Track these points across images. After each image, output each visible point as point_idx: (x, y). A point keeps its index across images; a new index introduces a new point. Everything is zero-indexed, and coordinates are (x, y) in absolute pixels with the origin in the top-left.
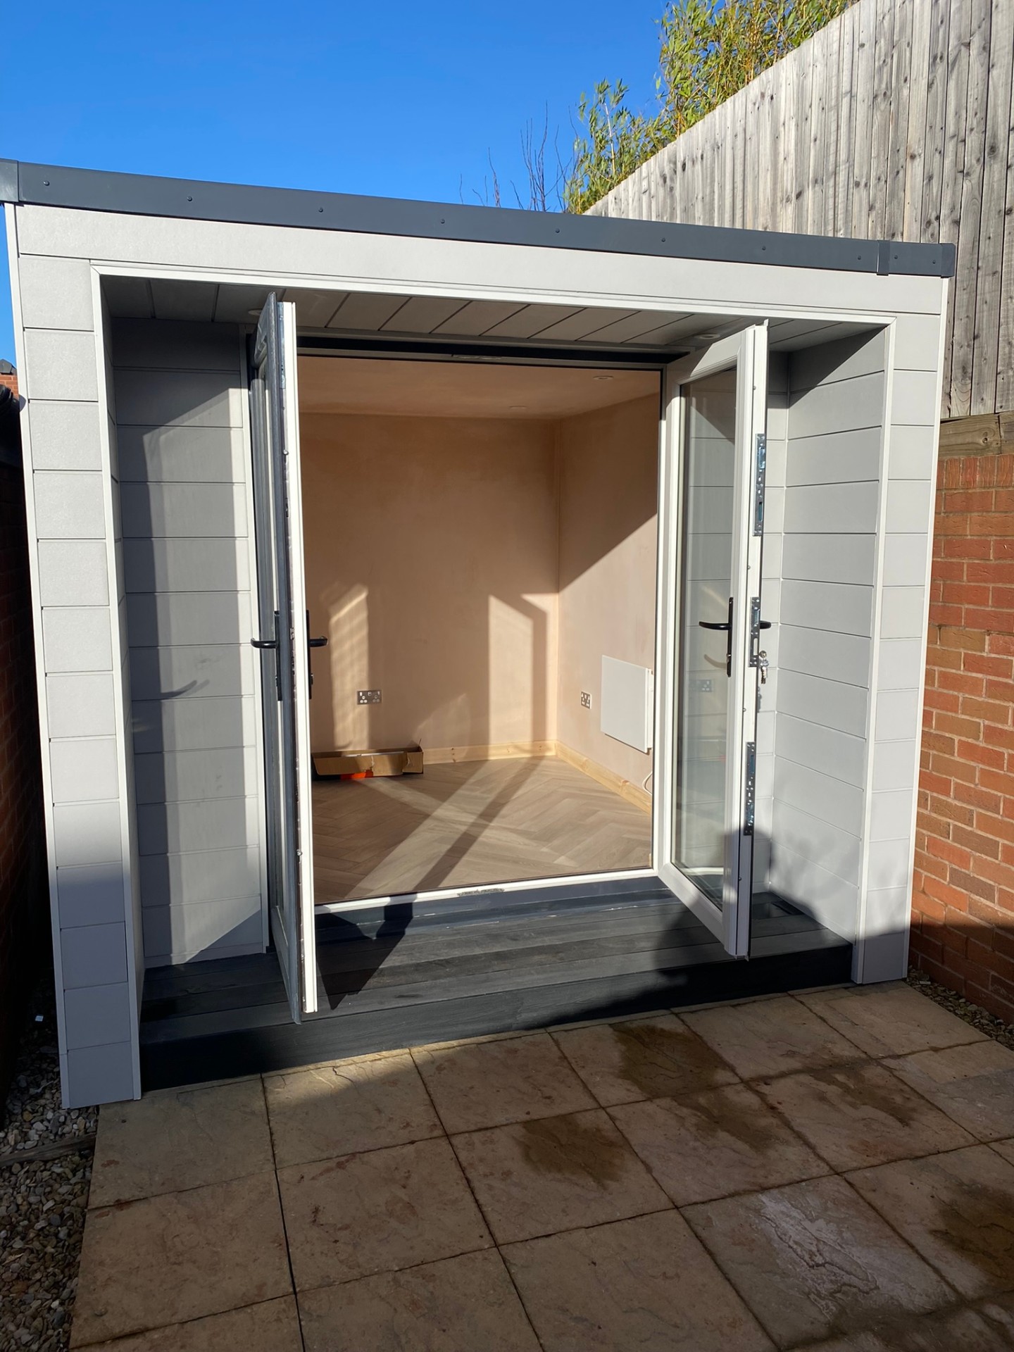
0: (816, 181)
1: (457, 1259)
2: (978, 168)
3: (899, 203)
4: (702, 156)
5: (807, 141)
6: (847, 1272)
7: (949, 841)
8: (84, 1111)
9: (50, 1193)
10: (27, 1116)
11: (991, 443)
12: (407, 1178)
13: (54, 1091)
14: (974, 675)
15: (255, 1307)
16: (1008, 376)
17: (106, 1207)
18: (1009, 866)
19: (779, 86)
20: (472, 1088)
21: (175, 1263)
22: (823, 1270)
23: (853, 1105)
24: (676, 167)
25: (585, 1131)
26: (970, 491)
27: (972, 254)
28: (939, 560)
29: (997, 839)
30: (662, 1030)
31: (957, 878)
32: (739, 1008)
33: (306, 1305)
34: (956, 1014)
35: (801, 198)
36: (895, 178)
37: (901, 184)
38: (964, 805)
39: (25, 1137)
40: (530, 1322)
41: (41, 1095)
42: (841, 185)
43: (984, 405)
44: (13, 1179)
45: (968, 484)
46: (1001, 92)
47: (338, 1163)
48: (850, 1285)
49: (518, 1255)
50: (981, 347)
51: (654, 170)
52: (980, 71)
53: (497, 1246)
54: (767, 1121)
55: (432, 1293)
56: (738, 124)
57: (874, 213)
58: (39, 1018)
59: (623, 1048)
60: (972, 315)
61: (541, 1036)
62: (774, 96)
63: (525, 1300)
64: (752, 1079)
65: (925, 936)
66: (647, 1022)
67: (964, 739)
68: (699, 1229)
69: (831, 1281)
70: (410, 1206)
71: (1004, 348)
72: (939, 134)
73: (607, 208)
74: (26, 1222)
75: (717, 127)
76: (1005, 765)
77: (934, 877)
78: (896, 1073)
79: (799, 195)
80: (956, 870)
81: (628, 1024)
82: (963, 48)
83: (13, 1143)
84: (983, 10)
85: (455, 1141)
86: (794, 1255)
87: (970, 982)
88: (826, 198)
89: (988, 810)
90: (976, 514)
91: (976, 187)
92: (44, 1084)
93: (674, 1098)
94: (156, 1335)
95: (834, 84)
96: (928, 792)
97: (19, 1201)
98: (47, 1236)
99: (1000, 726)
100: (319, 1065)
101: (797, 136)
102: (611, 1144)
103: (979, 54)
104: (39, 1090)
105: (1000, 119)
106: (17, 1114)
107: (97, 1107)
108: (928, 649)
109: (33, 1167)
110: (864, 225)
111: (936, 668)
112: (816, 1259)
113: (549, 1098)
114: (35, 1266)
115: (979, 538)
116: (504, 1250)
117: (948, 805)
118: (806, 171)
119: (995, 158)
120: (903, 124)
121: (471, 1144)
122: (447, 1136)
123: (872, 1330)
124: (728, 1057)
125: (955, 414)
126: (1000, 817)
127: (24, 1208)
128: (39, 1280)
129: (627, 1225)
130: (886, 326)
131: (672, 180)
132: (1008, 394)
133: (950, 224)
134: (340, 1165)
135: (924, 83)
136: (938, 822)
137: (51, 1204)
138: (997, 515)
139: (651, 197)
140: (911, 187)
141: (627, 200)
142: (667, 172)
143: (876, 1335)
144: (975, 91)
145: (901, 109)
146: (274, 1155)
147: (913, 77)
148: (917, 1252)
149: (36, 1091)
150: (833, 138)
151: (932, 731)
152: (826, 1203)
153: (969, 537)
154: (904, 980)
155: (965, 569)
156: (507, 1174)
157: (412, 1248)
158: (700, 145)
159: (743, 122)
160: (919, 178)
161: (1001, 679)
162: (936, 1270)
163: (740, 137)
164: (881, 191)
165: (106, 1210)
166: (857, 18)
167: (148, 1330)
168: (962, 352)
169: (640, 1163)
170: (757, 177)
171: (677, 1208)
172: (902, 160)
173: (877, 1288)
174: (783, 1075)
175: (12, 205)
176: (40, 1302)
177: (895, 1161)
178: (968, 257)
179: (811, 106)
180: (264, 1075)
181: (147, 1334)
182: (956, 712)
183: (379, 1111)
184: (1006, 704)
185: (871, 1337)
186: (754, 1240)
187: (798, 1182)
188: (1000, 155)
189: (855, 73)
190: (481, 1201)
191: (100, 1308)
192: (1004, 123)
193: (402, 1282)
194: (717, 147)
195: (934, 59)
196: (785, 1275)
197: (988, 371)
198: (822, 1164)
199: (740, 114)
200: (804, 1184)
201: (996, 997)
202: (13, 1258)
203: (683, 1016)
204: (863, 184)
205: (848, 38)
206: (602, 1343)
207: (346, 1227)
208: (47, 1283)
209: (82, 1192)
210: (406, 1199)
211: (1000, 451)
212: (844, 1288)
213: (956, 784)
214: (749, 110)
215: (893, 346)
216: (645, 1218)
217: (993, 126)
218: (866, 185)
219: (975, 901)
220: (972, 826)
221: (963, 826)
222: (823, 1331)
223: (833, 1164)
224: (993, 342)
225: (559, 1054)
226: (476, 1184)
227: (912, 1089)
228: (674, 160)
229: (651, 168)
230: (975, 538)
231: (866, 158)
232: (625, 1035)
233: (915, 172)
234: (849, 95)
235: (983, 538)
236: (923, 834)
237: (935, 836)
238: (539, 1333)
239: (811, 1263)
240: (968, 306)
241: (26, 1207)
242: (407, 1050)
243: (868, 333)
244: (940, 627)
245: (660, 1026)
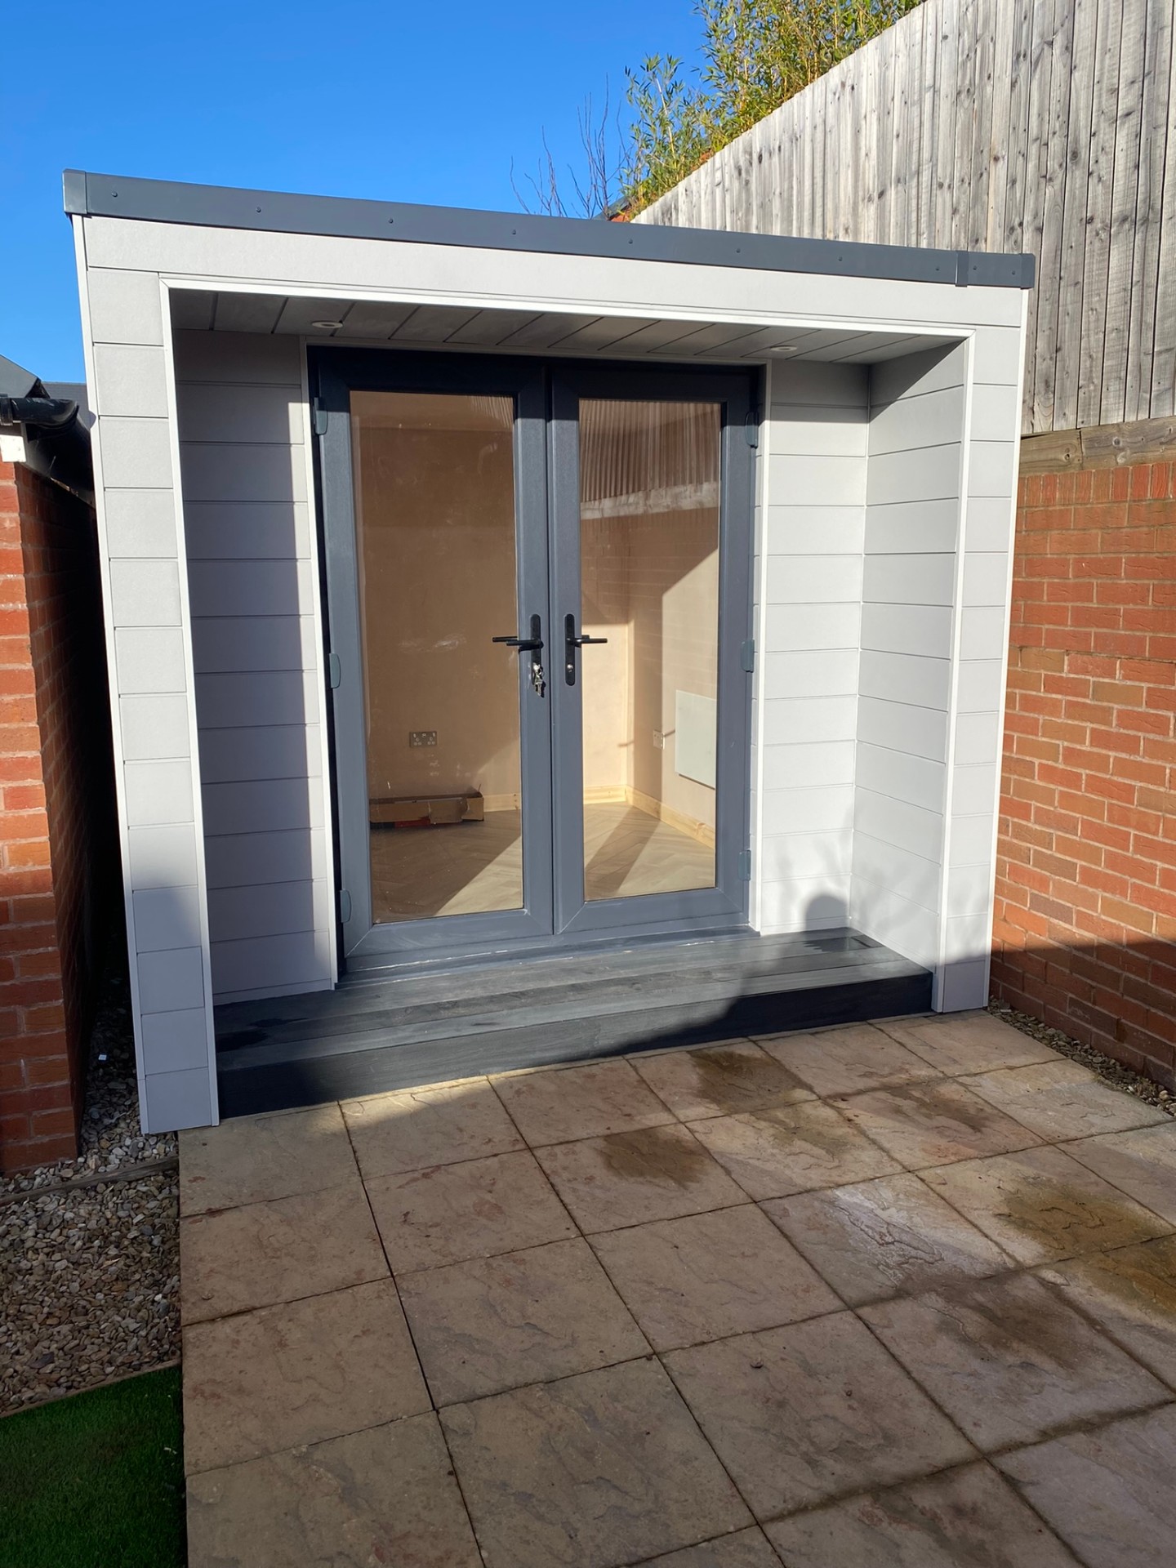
0: (899, 181)
1: (546, 1247)
2: (1060, 174)
3: (983, 207)
4: (780, 147)
5: (889, 136)
6: (915, 1248)
7: (1029, 867)
8: (161, 1137)
9: (137, 1208)
10: (104, 1143)
11: (1073, 460)
12: (493, 1184)
13: (128, 1121)
14: (1054, 696)
15: (355, 1289)
16: (1089, 391)
17: (198, 1215)
18: (1086, 887)
19: (859, 76)
20: (552, 1108)
21: (273, 1257)
22: (892, 1247)
23: (928, 1116)
24: (751, 158)
25: (666, 1142)
26: (1050, 509)
27: (1055, 263)
28: (1020, 579)
29: (1075, 861)
30: (740, 1055)
31: (1038, 904)
32: (818, 1036)
33: (404, 1285)
34: (1035, 1038)
35: (883, 199)
36: (978, 180)
37: (984, 187)
38: (1044, 829)
39: (106, 1162)
40: (618, 1293)
41: (116, 1125)
42: (924, 185)
43: (1066, 420)
44: (99, 1197)
45: (1049, 501)
46: (1083, 95)
47: (423, 1174)
48: (917, 1258)
49: (604, 1242)
50: (1063, 360)
51: (729, 160)
52: (1063, 72)
53: (583, 1235)
54: (843, 1130)
55: (524, 1273)
56: (818, 115)
57: (957, 217)
58: (102, 1057)
59: (701, 1071)
60: (1054, 327)
61: (618, 1062)
62: (855, 87)
63: (612, 1277)
64: (830, 1097)
65: (1006, 964)
66: (726, 1049)
67: (1044, 762)
68: (776, 1218)
69: (899, 1255)
70: (498, 1208)
71: (1085, 361)
72: (1022, 135)
73: (677, 200)
74: (118, 1233)
75: (796, 116)
76: (1083, 786)
77: (1014, 904)
78: (972, 1089)
79: (881, 194)
80: (1037, 895)
81: (706, 1051)
82: (1046, 47)
83: (94, 1167)
84: (1066, 7)
85: (538, 1153)
86: (866, 1237)
87: (1048, 1006)
88: (909, 199)
89: (1067, 833)
90: (1057, 532)
91: (1058, 192)
92: (117, 1115)
93: (752, 1113)
94: (263, 1313)
95: (917, 76)
96: (1009, 818)
97: (109, 1215)
98: (141, 1244)
99: (1078, 747)
100: (396, 1092)
101: (879, 130)
102: (691, 1153)
103: (1062, 54)
104: (113, 1121)
105: (1082, 123)
106: (94, 1142)
107: (176, 1133)
108: (1009, 671)
109: (118, 1186)
110: (947, 229)
111: (1017, 691)
112: (886, 1239)
113: (629, 1115)
114: (133, 1269)
115: (1058, 556)
116: (590, 1239)
117: (1028, 829)
118: (889, 168)
119: (1076, 164)
120: (986, 123)
121: (553, 1156)
122: (530, 1149)
123: (935, 1291)
124: (806, 1077)
125: (1038, 430)
126: (1078, 839)
127: (114, 1222)
128: (139, 1280)
129: (709, 1217)
130: (965, 338)
131: (748, 172)
132: (1089, 409)
133: (1033, 231)
134: (426, 1176)
135: (1007, 81)
136: (1019, 848)
137: (141, 1217)
138: (1076, 532)
139: (725, 190)
140: (995, 191)
141: (699, 192)
142: (742, 163)
143: (938, 1294)
144: (1057, 93)
145: (984, 107)
146: (359, 1169)
147: (996, 75)
148: (980, 1231)
149: (110, 1121)
150: (916, 135)
151: (1013, 755)
152: (898, 1195)
153: (1049, 556)
154: (985, 1009)
155: (1045, 588)
156: (590, 1179)
157: (501, 1239)
158: (777, 135)
159: (822, 113)
160: (1003, 182)
161: (1080, 700)
162: (997, 1244)
163: (820, 129)
164: (964, 193)
165: (199, 1217)
166: (940, 8)
167: (255, 1309)
168: (1044, 365)
169: (719, 1168)
170: (837, 173)
171: (755, 1202)
172: (986, 162)
173: (942, 1259)
174: (860, 1093)
175: (80, 217)
176: (142, 1297)
177: (965, 1160)
178: (1051, 266)
179: (893, 99)
180: (341, 1102)
181: (255, 1312)
182: (1037, 735)
183: (461, 1130)
184: (1084, 724)
185: (934, 1296)
186: (827, 1226)
187: (872, 1179)
188: (1082, 161)
189: (938, 65)
190: (566, 1201)
191: (206, 1294)
192: (1086, 127)
193: (494, 1266)
194: (795, 139)
195: (1018, 57)
196: (855, 1251)
197: (1070, 386)
198: (895, 1164)
199: (819, 102)
200: (877, 1180)
201: (1074, 1019)
202: (110, 1262)
203: (761, 1043)
204: (946, 185)
205: (930, 28)
206: (685, 1306)
207: (437, 1225)
208: (147, 1282)
209: (171, 1205)
210: (493, 1201)
211: (1082, 467)
212: (911, 1261)
213: (1037, 807)
214: (829, 100)
215: (973, 359)
216: (724, 1211)
217: (1075, 131)
218: (949, 187)
219: (1054, 924)
220: (1051, 850)
221: (1044, 850)
222: (891, 1292)
223: (906, 1164)
224: (1074, 355)
225: (637, 1078)
226: (560, 1188)
227: (986, 1101)
228: (749, 150)
229: (725, 158)
230: (1055, 556)
231: (949, 158)
232: (703, 1060)
233: (998, 175)
234: (932, 90)
235: (1063, 556)
236: (1005, 861)
237: (1016, 862)
238: (626, 1301)
239: (881, 1242)
240: (1050, 317)
241: (116, 1221)
242: (485, 1077)
243: (946, 347)
244: (1021, 648)
245: (738, 1052)
